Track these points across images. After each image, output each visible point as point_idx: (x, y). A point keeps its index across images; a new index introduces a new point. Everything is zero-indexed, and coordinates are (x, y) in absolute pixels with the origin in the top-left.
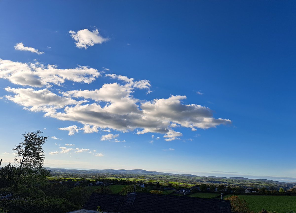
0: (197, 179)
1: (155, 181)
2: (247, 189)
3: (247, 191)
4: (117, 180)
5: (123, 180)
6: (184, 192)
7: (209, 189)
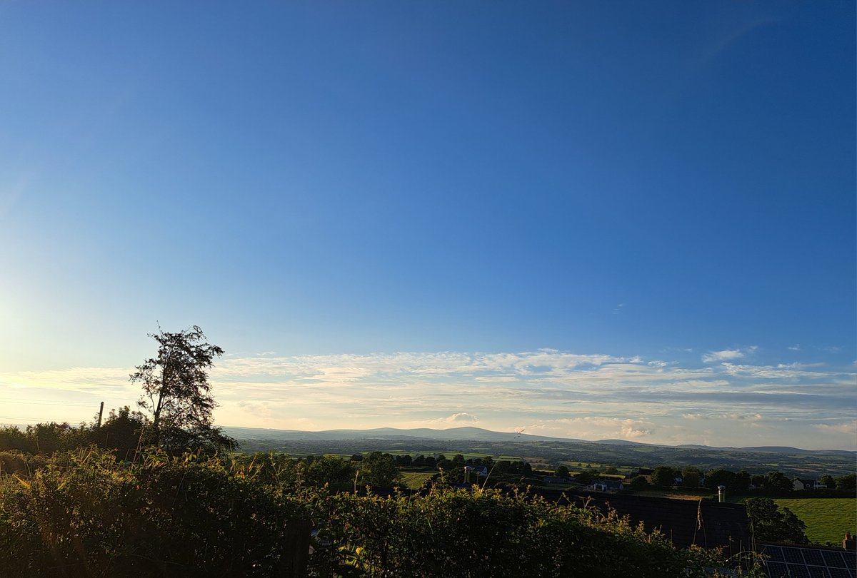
0: (643, 453)
1: (516, 460)
2: (798, 479)
3: (798, 486)
4: (408, 458)
5: (426, 457)
6: (603, 489)
7: (681, 480)
